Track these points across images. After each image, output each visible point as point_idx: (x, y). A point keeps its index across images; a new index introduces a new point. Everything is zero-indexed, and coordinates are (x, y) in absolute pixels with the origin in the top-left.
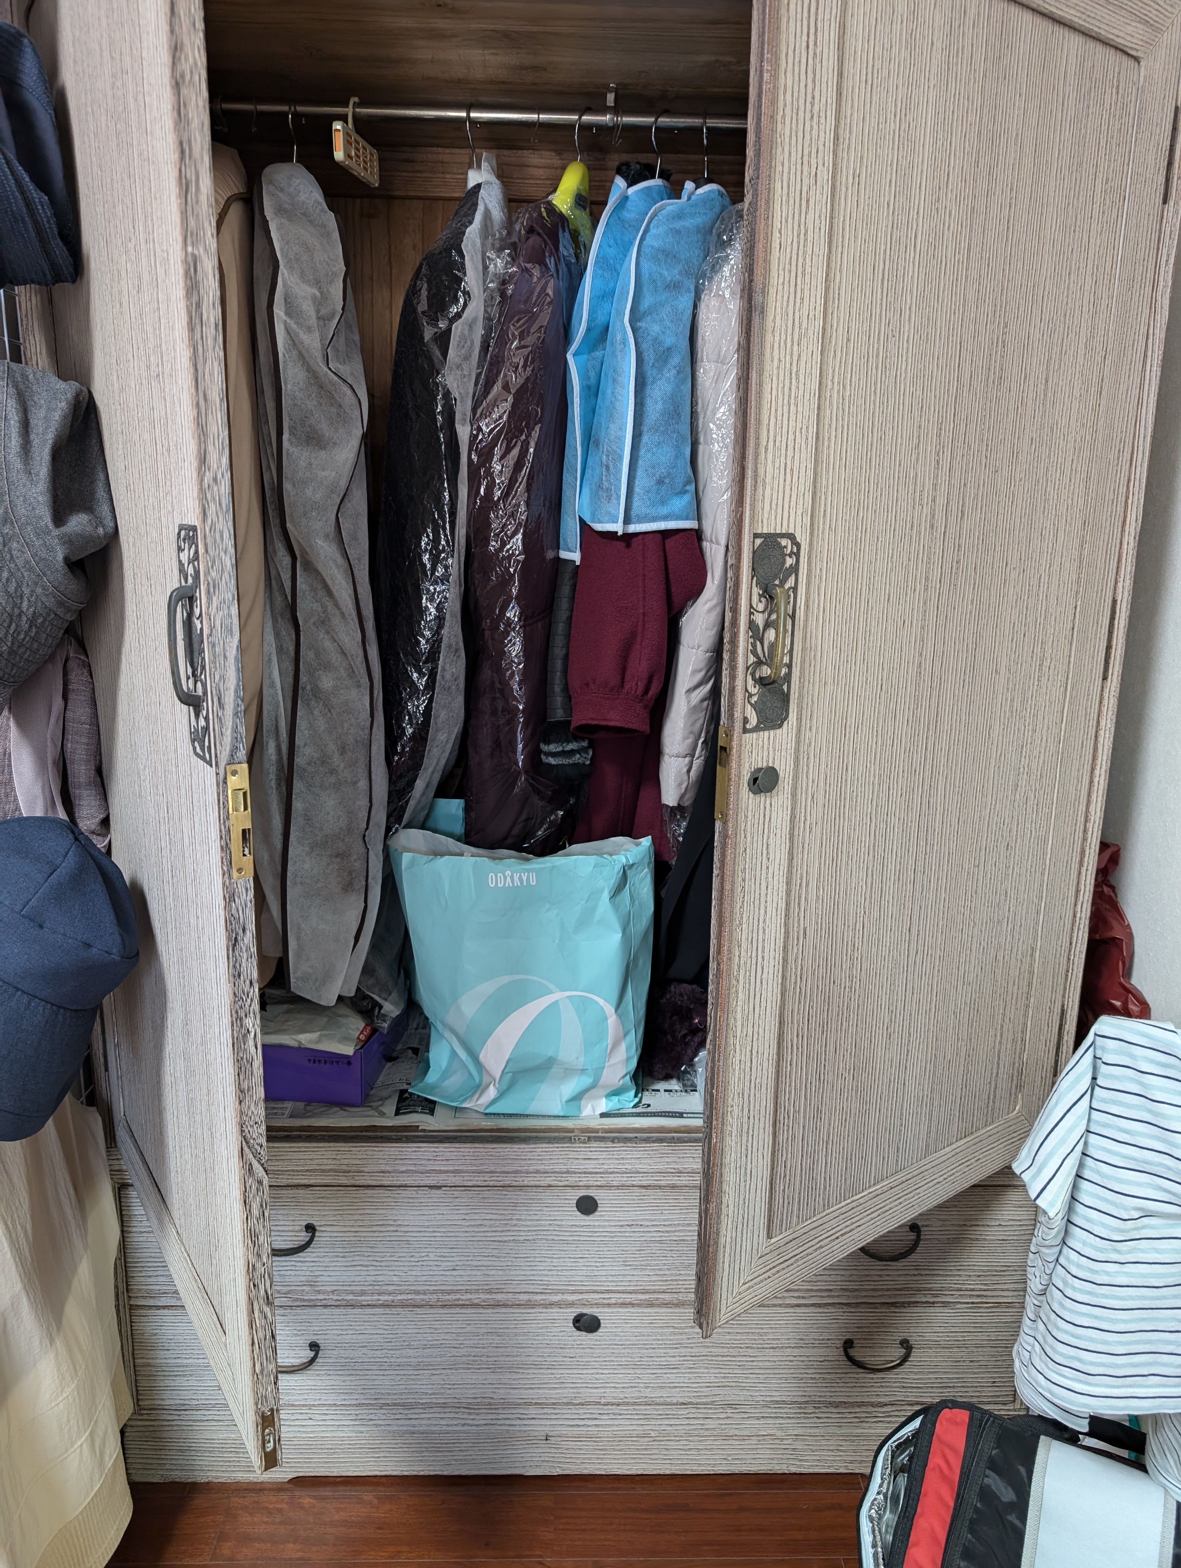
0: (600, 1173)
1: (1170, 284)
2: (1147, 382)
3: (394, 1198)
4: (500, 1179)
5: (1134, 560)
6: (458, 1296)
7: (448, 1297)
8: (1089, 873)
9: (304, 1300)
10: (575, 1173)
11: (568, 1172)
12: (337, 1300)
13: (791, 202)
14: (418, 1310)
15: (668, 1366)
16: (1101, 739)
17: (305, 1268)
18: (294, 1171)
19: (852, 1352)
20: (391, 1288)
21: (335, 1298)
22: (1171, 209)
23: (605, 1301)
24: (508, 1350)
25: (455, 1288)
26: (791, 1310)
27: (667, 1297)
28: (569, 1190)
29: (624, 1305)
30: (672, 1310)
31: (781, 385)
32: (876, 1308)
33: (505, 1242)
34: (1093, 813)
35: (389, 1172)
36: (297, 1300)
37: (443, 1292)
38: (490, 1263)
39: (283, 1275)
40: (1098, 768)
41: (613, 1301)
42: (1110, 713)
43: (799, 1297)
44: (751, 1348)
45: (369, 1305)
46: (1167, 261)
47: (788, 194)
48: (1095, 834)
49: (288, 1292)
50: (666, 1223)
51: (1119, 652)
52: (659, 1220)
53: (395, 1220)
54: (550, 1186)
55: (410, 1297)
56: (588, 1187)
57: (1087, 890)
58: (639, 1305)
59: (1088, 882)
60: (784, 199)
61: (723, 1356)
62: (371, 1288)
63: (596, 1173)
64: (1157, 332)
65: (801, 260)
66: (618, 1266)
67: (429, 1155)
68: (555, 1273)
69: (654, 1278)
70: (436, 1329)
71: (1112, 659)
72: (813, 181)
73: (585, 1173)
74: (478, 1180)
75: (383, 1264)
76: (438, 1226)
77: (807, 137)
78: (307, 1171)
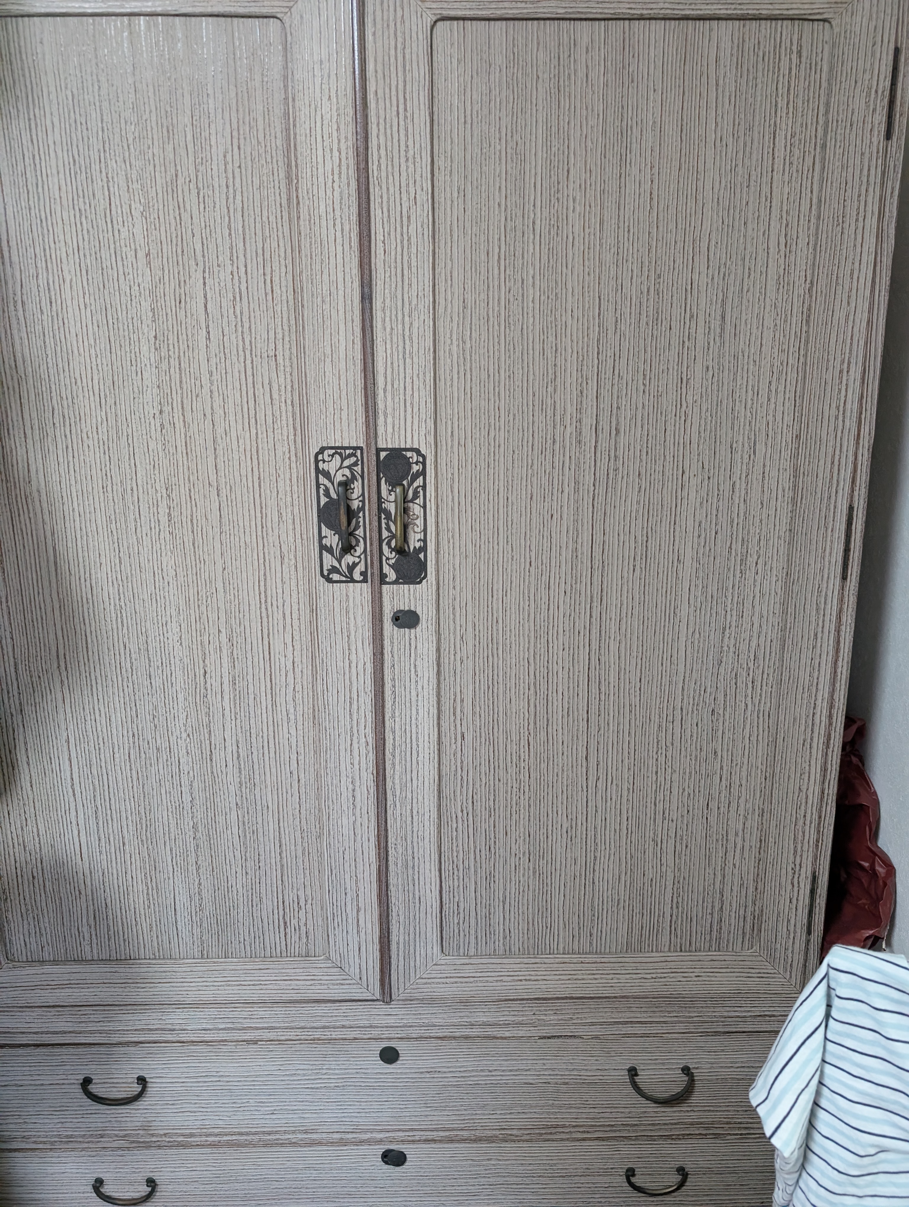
0: (400, 1027)
1: (895, 215)
2: (876, 306)
3: (215, 1052)
4: (310, 1033)
5: (868, 471)
6: (278, 1137)
7: (268, 1137)
8: (835, 753)
9: (140, 1142)
10: (378, 1027)
11: (371, 1027)
12: (169, 1142)
13: (393, 220)
14: (244, 1150)
15: (468, 1194)
16: (842, 634)
17: (139, 1115)
18: (124, 1030)
19: (633, 1180)
20: (216, 1131)
21: (168, 1140)
22: (894, 144)
23: (410, 1138)
24: (325, 1182)
25: (274, 1129)
26: (578, 1143)
27: (465, 1133)
28: (373, 1042)
29: (427, 1141)
30: (470, 1145)
31: (395, 346)
32: (655, 1140)
33: (317, 1088)
34: (837, 700)
35: (210, 1030)
36: (133, 1142)
37: (264, 1133)
38: (304, 1108)
39: (120, 1121)
40: (840, 659)
41: (417, 1138)
42: (850, 610)
43: (584, 1132)
44: (543, 1177)
45: (198, 1145)
46: (892, 193)
47: (389, 216)
48: (839, 719)
49: (125, 1136)
50: (462, 1069)
51: (857, 554)
52: (456, 1067)
53: (217, 1072)
54: (355, 1039)
55: (234, 1138)
56: (390, 1039)
57: (834, 768)
58: (440, 1141)
59: (834, 762)
60: (385, 220)
61: (517, 1184)
62: (199, 1131)
63: (397, 1027)
64: (884, 259)
65: (406, 258)
66: (420, 1108)
67: (245, 1014)
68: (363, 1115)
69: (454, 1118)
70: (259, 1165)
71: (851, 560)
72: (412, 203)
73: (387, 1027)
74: (292, 1035)
75: (208, 1110)
76: (257, 1076)
77: (404, 174)
78: (136, 1030)
